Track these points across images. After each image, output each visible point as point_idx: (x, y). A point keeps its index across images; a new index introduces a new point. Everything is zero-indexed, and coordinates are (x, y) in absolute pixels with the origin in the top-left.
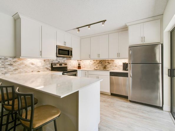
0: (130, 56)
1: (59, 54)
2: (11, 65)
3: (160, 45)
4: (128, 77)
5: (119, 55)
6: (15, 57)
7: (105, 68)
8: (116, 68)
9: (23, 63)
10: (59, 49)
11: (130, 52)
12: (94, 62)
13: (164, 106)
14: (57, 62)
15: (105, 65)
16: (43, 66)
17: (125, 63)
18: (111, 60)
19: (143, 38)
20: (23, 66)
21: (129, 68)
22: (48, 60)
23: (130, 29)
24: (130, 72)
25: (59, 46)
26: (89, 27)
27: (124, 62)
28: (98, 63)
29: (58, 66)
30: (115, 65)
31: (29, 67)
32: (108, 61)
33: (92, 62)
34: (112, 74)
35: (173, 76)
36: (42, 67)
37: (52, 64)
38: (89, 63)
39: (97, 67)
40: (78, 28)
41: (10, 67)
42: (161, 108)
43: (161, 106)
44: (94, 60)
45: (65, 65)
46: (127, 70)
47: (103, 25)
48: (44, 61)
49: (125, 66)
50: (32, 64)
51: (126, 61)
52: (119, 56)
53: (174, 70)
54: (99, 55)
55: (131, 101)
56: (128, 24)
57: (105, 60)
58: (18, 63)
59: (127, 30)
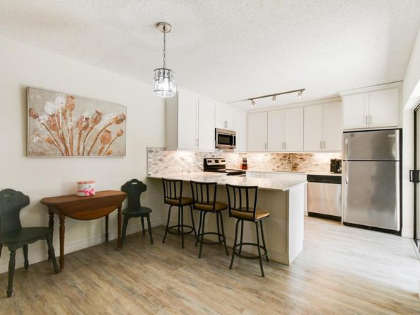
0: (345, 147)
1: (219, 143)
2: (161, 160)
3: (398, 131)
4: (341, 183)
5: (323, 144)
6: (165, 149)
7: (294, 168)
8: (317, 168)
9: (172, 158)
10: (219, 135)
11: (346, 142)
12: (272, 157)
13: (403, 229)
14: (211, 157)
15: (296, 164)
16: (194, 163)
17: (336, 160)
18: (306, 154)
19: (369, 118)
20: (173, 162)
21: (342, 169)
22: (200, 153)
23: (346, 101)
24: (345, 176)
25: (219, 129)
26: (273, 99)
27: (333, 158)
28: (281, 160)
29: (213, 163)
30: (314, 163)
31: (179, 164)
32: (301, 155)
33: (269, 157)
34: (312, 178)
35: (418, 181)
36: (193, 165)
37: (205, 160)
38: (263, 159)
39: (278, 167)
40: (252, 99)
41: (160, 163)
42: (399, 233)
43: (399, 230)
44: (272, 154)
45: (223, 161)
46: (340, 172)
47: (300, 97)
48: (196, 154)
49: (336, 165)
50: (183, 160)
51: (338, 156)
52: (323, 147)
53: (418, 171)
54: (284, 145)
55: (345, 224)
56: (341, 94)
57: (296, 154)
58: (168, 158)
59: (341, 101)
